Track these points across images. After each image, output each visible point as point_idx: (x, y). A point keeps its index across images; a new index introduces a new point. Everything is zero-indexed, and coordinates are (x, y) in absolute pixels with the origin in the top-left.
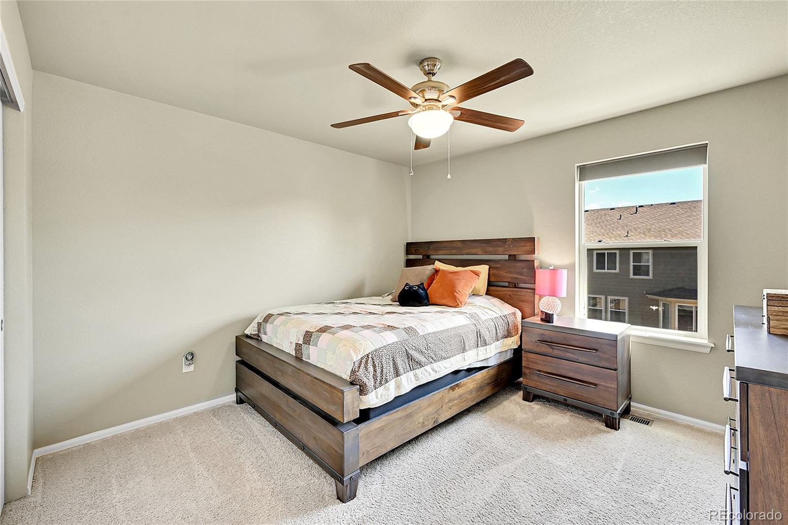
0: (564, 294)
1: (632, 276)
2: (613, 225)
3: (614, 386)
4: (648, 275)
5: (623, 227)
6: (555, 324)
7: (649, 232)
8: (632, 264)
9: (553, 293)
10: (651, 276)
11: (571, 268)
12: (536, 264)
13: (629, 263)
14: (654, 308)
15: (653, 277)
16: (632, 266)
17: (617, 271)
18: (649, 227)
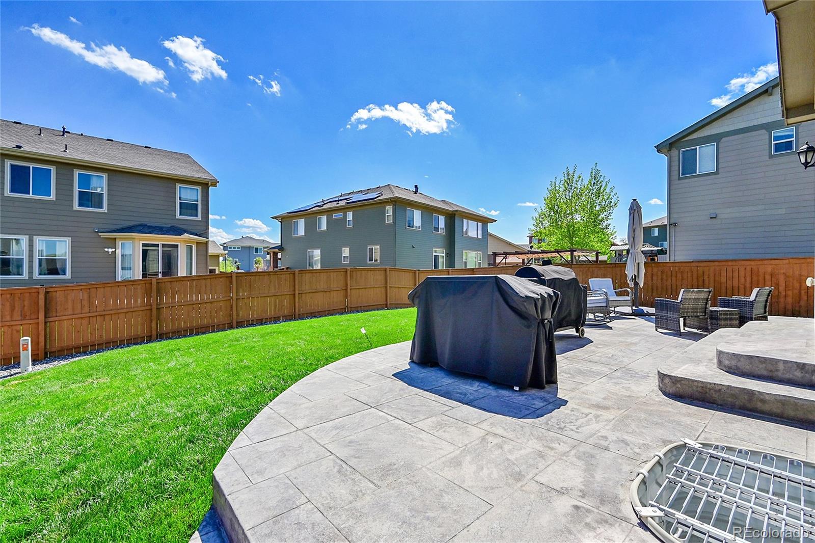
8: (76, 190)
10: (105, 209)
14: (110, 250)
15: (108, 210)
16: (77, 193)
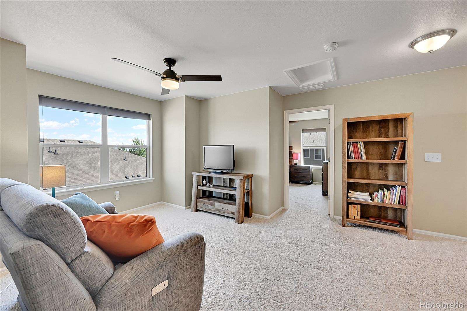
0: (299, 159)
1: (315, 159)
2: (308, 138)
3: (309, 176)
4: (321, 159)
5: (311, 139)
6: (298, 165)
7: (321, 141)
9: (297, 159)
11: (300, 153)
12: (293, 152)
13: (314, 153)
17: (309, 157)
18: (321, 139)
